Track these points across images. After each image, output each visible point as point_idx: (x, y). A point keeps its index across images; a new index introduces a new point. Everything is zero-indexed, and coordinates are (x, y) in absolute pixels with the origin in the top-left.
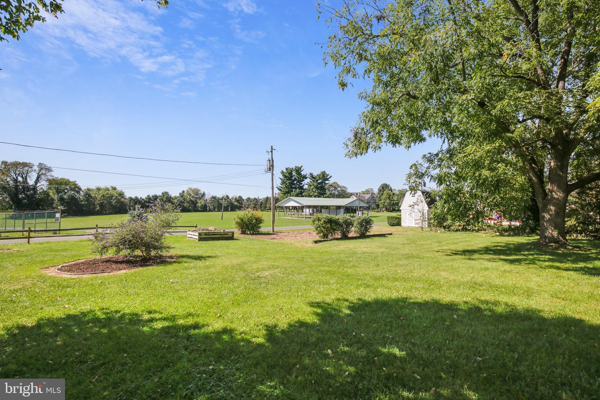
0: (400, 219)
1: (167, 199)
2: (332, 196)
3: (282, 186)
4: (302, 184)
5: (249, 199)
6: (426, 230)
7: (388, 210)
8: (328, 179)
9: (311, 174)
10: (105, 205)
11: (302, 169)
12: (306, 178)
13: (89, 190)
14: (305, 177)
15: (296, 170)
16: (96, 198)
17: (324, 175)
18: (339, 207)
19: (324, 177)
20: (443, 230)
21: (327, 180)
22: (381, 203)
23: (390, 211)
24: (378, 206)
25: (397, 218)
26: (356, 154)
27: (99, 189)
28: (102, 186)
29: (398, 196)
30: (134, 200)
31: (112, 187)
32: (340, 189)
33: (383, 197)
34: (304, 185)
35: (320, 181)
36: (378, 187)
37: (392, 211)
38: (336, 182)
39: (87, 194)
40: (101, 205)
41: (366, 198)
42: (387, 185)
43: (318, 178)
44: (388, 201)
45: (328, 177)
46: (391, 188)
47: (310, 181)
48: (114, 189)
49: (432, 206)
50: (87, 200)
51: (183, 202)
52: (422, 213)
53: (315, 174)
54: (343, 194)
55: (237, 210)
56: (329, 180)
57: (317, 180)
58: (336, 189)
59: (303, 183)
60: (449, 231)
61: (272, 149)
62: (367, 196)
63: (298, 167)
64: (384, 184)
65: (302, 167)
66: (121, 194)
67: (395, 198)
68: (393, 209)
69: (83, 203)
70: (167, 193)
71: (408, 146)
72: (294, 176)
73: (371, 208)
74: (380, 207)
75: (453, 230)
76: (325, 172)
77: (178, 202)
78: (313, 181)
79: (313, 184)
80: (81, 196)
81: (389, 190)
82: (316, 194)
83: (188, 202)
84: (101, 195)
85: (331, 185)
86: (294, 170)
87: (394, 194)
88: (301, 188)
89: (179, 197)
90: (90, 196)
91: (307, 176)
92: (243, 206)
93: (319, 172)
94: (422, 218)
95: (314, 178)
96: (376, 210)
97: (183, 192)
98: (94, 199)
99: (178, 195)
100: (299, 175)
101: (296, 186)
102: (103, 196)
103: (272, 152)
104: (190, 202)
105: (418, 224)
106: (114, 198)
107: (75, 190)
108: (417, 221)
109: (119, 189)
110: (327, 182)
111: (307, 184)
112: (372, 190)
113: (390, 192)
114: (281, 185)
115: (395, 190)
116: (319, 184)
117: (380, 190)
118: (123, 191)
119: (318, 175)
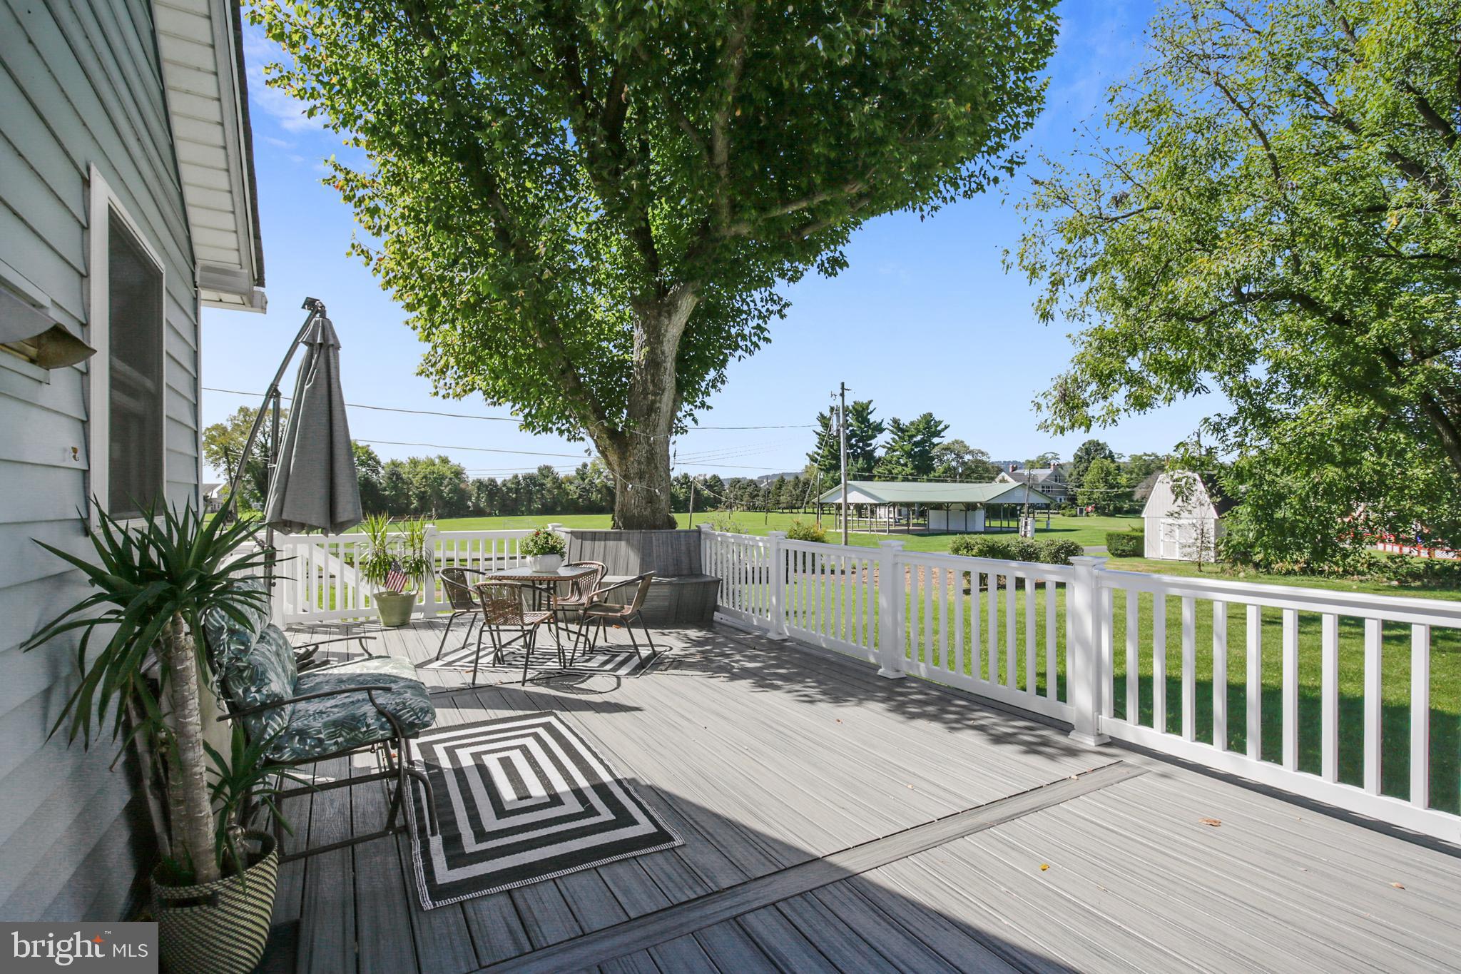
0: (1140, 540)
1: (554, 483)
2: (950, 475)
3: (820, 452)
4: (871, 445)
5: (735, 482)
6: (1210, 568)
7: (1100, 510)
8: (940, 432)
9: (896, 422)
10: (430, 496)
11: (871, 408)
12: (881, 430)
13: (395, 464)
14: (879, 429)
15: (856, 410)
16: (412, 483)
17: (928, 422)
18: (971, 507)
19: (930, 427)
20: (1252, 571)
21: (937, 434)
22: (1083, 494)
23: (1107, 515)
24: (1073, 500)
25: (1132, 538)
26: (1062, 430)
27: (414, 463)
28: (421, 455)
29: (1131, 473)
30: (487, 487)
31: (440, 457)
32: (970, 457)
33: (1088, 477)
34: (875, 449)
35: (919, 438)
36: (1074, 450)
37: (1111, 515)
38: (960, 438)
39: (393, 474)
40: (422, 497)
41: (1040, 480)
42: (1099, 444)
43: (913, 431)
44: (1103, 488)
45: (939, 428)
46: (1111, 452)
47: (893, 439)
48: (445, 461)
49: (1226, 514)
50: (395, 488)
51: (588, 491)
52: (1199, 531)
53: (905, 421)
54: (980, 471)
55: (709, 509)
56: (942, 434)
57: (911, 437)
58: (958, 456)
59: (873, 442)
60: (1269, 573)
61: (843, 388)
62: (1042, 474)
63: (862, 405)
64: (1090, 442)
65: (870, 402)
66: (458, 473)
67: (1123, 479)
68: (1115, 508)
69: (387, 493)
70: (548, 468)
71: (1169, 397)
72: (851, 425)
73: (1052, 506)
74: (1079, 502)
75: (1279, 573)
76: (931, 415)
77: (578, 491)
78: (900, 437)
79: (902, 447)
80: (381, 478)
81: (1105, 457)
82: (908, 470)
83: (599, 491)
84: (420, 476)
85: (947, 449)
86: (851, 412)
87: (1118, 468)
88: (869, 456)
89: (575, 478)
90: (399, 476)
91: (885, 425)
92: (724, 499)
93: (915, 417)
94: (1199, 541)
95: (903, 431)
96: (1067, 512)
97: (585, 466)
98: (406, 483)
99: (574, 473)
100: (862, 423)
101: (856, 451)
102: (425, 477)
103: (842, 395)
104: (604, 490)
105: (1190, 555)
106: (446, 482)
107: (369, 465)
108: (1188, 550)
109: (454, 460)
110: (936, 440)
111: (884, 447)
112: (1056, 457)
113: (1107, 462)
114: (819, 448)
115: (1121, 456)
116: (916, 444)
117: (1078, 459)
118: (463, 465)
119: (912, 423)
